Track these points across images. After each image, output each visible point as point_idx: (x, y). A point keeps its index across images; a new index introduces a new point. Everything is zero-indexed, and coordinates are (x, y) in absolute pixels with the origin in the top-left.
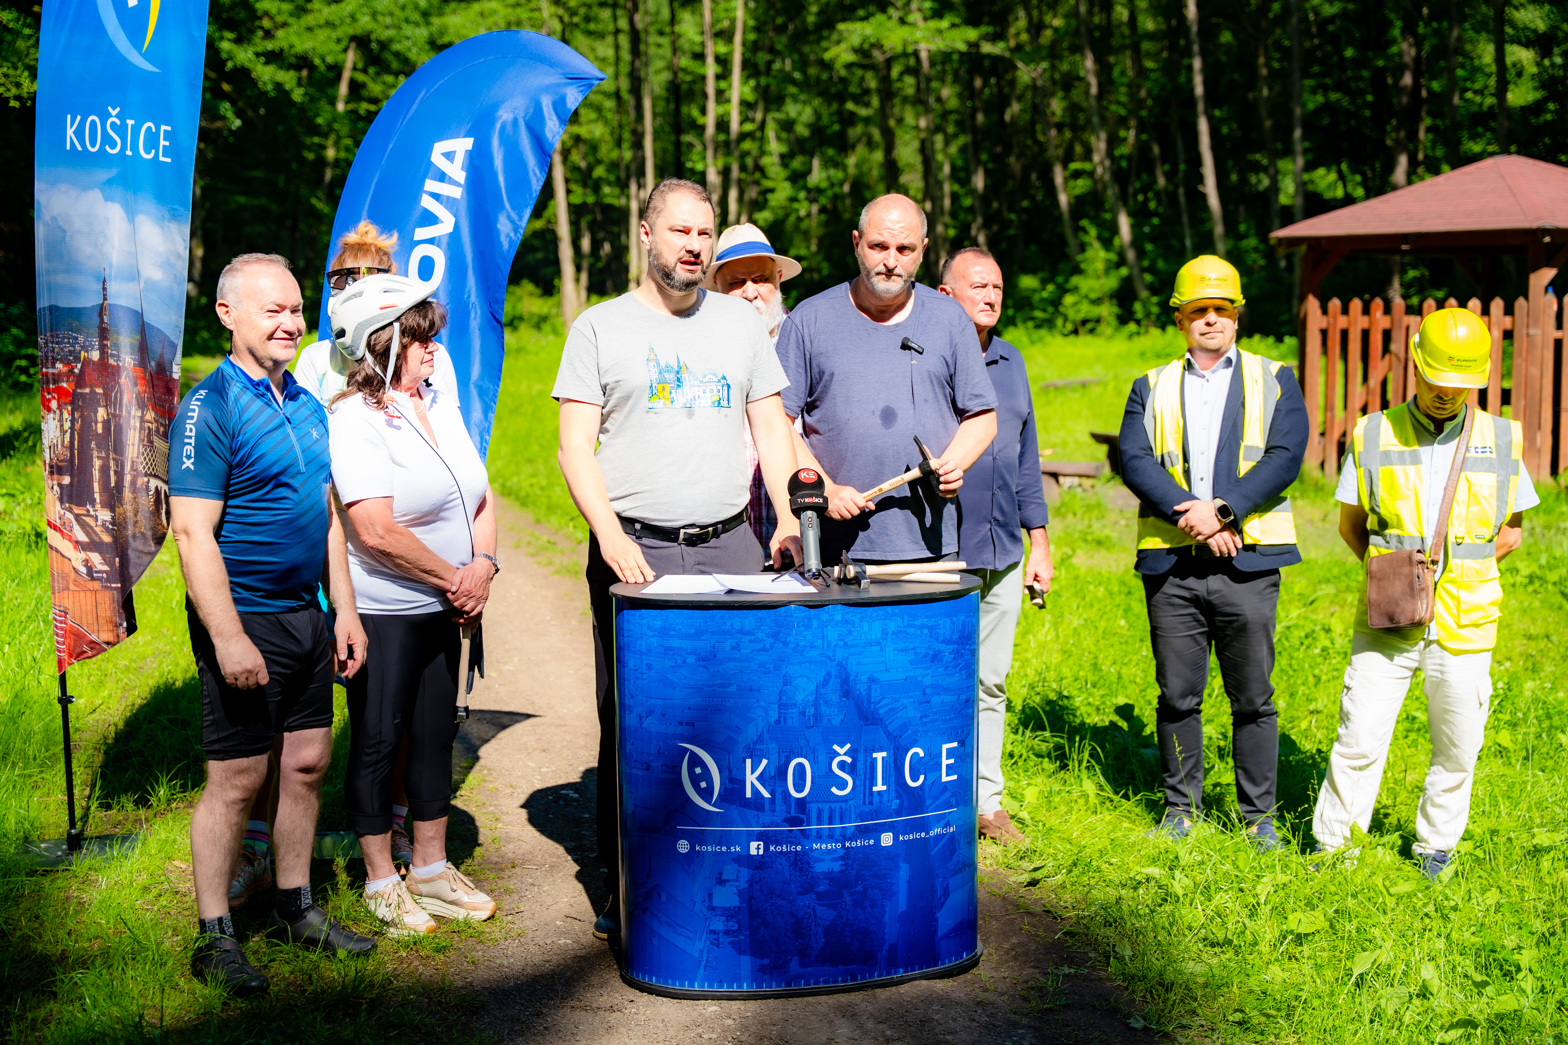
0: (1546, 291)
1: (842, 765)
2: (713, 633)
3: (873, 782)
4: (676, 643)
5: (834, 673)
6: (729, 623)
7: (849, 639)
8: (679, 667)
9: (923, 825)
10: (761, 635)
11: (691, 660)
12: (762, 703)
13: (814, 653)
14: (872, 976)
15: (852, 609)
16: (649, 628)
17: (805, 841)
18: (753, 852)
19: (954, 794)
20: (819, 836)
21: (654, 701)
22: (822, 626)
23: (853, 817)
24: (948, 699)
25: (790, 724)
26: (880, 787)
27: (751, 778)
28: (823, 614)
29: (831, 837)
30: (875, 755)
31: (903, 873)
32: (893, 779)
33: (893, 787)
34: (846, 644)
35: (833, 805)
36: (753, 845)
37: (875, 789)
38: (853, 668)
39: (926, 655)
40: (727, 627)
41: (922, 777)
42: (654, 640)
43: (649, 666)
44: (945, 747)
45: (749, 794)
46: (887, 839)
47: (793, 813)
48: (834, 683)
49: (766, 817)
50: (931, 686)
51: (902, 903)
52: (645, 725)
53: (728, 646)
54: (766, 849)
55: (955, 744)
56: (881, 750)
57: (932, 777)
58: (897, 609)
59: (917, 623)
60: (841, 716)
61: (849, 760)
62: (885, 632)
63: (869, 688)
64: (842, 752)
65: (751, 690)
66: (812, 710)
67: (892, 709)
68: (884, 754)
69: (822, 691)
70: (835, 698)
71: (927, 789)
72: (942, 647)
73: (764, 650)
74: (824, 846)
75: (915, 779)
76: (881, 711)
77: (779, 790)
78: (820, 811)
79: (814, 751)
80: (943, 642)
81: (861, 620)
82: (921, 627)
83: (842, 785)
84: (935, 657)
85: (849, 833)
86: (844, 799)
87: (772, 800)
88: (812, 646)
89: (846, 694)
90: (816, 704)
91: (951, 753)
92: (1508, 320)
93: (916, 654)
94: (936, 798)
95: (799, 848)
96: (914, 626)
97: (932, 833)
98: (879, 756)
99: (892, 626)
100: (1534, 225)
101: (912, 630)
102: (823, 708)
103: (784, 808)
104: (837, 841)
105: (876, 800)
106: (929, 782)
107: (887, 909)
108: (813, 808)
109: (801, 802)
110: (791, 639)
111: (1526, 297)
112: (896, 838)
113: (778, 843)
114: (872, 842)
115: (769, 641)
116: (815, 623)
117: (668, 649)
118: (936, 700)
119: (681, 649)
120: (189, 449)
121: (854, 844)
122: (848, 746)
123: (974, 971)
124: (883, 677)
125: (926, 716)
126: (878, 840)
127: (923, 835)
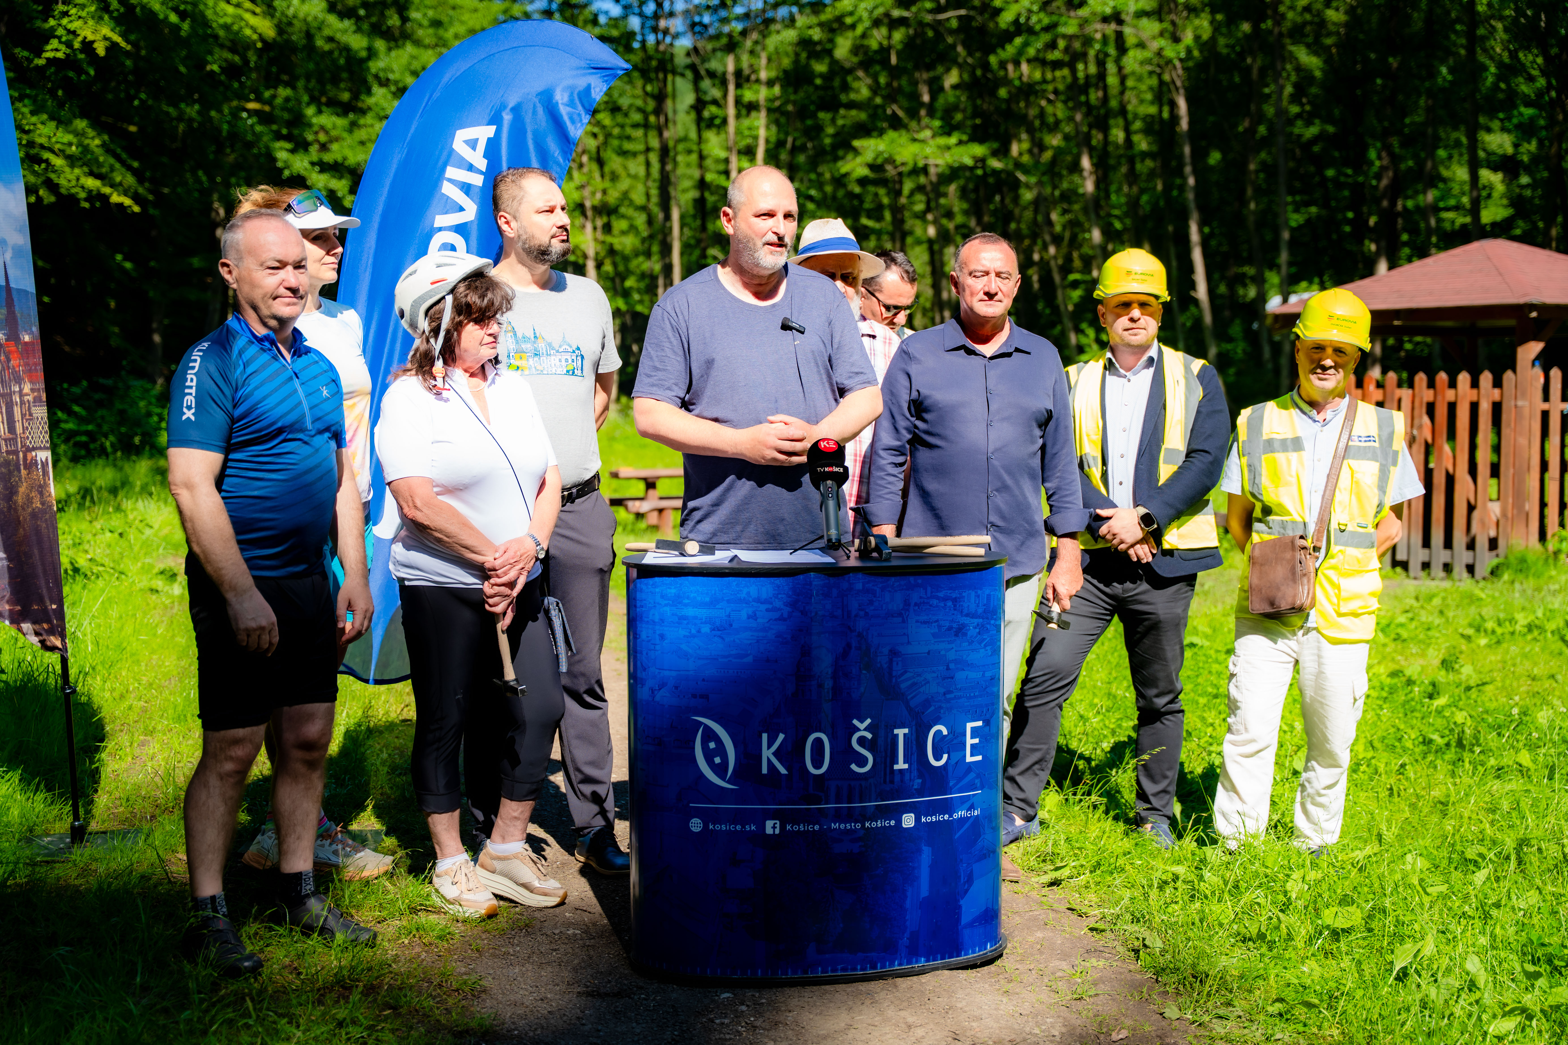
0: (1533, 365)
1: (862, 741)
2: (728, 601)
4: (690, 612)
5: (854, 644)
6: (745, 590)
7: (870, 610)
9: (946, 807)
10: (778, 604)
11: (706, 629)
12: (780, 675)
13: (833, 624)
14: (892, 964)
15: (873, 578)
16: (662, 597)
17: (823, 820)
18: (769, 830)
19: (978, 776)
20: (838, 816)
21: (667, 673)
22: (842, 595)
23: (873, 795)
24: (973, 675)
25: (806, 697)
28: (844, 582)
29: (850, 816)
30: (896, 731)
31: (926, 857)
32: (915, 757)
33: (915, 766)
34: (866, 614)
35: (852, 783)
36: (769, 824)
38: (874, 639)
39: (950, 628)
40: (743, 595)
41: (945, 756)
42: (667, 609)
43: (662, 637)
44: (970, 726)
47: (811, 791)
48: (855, 654)
49: (780, 794)
50: (955, 661)
51: (924, 887)
52: (657, 698)
53: (744, 614)
54: (783, 827)
55: (979, 723)
58: (918, 579)
59: (941, 594)
60: (862, 689)
62: (907, 603)
63: (891, 662)
64: (862, 727)
65: (768, 661)
66: (831, 683)
67: (914, 684)
69: (842, 663)
70: (855, 670)
71: (950, 769)
72: (966, 620)
73: (782, 619)
74: (842, 826)
75: (938, 758)
76: (903, 686)
78: (838, 789)
79: (832, 726)
80: (968, 615)
81: (883, 589)
82: (945, 599)
84: (960, 631)
85: (869, 813)
86: (864, 777)
87: (789, 777)
88: (832, 616)
89: (867, 666)
90: (835, 677)
91: (975, 732)
92: (1497, 391)
93: (940, 627)
94: (960, 779)
95: (817, 827)
96: (938, 598)
97: (955, 816)
99: (915, 596)
100: (1522, 301)
101: (935, 602)
102: (843, 680)
103: (801, 785)
104: (856, 821)
105: (897, 778)
107: (909, 894)
108: (832, 785)
109: (819, 779)
110: (810, 607)
111: (1514, 371)
112: (918, 820)
113: (795, 822)
115: (786, 610)
116: (835, 592)
117: (683, 618)
118: (960, 676)
119: (695, 618)
120: (190, 400)
121: (874, 824)
122: (868, 721)
123: (998, 963)
124: (904, 650)
125: (950, 692)
126: (899, 822)
127: (946, 817)
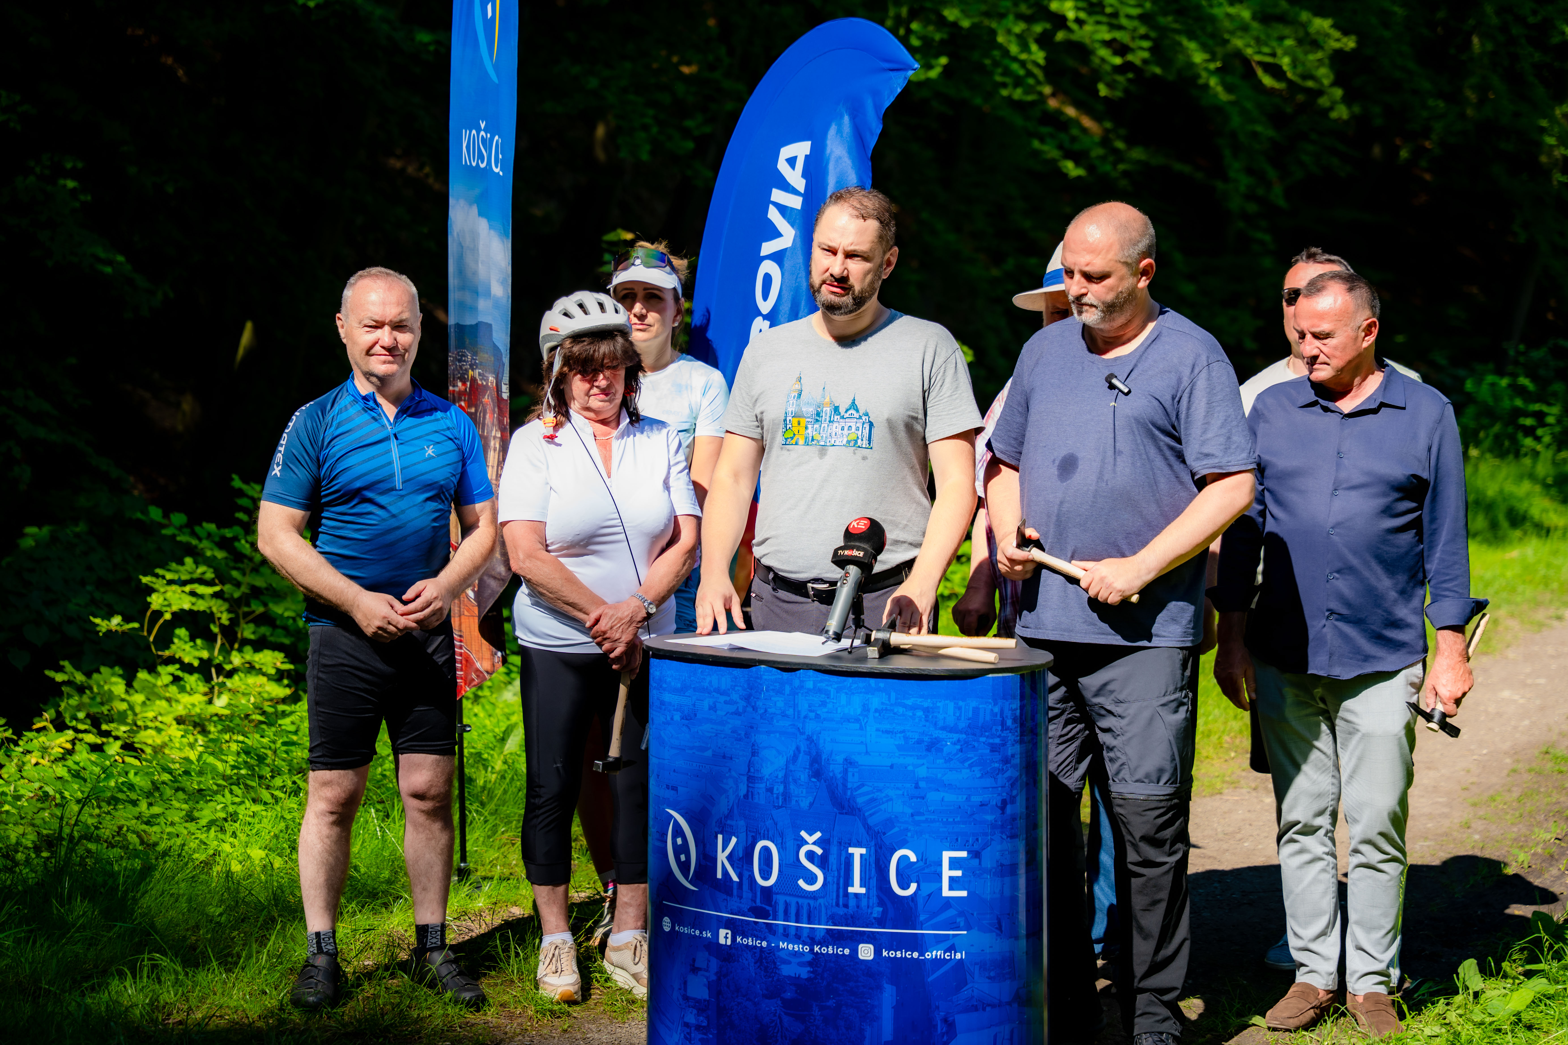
1: (810, 856)
3: (848, 882)
4: (667, 697)
5: (803, 748)
6: (708, 679)
7: (822, 712)
8: (668, 723)
9: (916, 943)
10: (735, 697)
11: (677, 717)
12: (734, 774)
13: (784, 723)
15: (827, 677)
17: (770, 937)
18: (722, 941)
19: (961, 914)
20: (786, 934)
22: (794, 693)
23: (824, 918)
24: (950, 797)
25: (756, 801)
26: (856, 888)
27: (722, 857)
28: (796, 678)
29: (798, 936)
30: (851, 850)
31: (888, 996)
32: (874, 882)
33: (874, 892)
34: (818, 716)
35: (800, 901)
36: (723, 932)
37: (851, 890)
38: (826, 744)
39: (920, 742)
40: (706, 684)
41: (913, 887)
44: (947, 855)
45: (719, 875)
46: (866, 952)
47: (758, 903)
48: (803, 760)
49: (734, 903)
50: (927, 779)
51: (887, 1031)
53: (706, 704)
54: (734, 939)
55: (963, 854)
56: (859, 845)
57: (928, 888)
58: (882, 683)
59: (909, 702)
60: (810, 799)
61: (819, 851)
62: (866, 708)
63: (846, 771)
64: (811, 841)
65: (724, 757)
66: (781, 788)
67: (873, 800)
68: (863, 851)
69: (792, 767)
70: (803, 777)
71: (920, 902)
72: (942, 734)
73: (737, 713)
74: (790, 947)
75: (904, 886)
76: (860, 800)
77: (746, 874)
78: (787, 906)
79: (782, 835)
80: (943, 728)
81: (838, 690)
82: (914, 708)
83: (812, 880)
84: (933, 746)
85: (819, 936)
86: (813, 895)
87: (740, 884)
88: (784, 715)
89: (817, 774)
90: (785, 782)
91: (954, 864)
93: (906, 739)
94: (934, 915)
95: (764, 944)
96: (905, 706)
97: (928, 955)
98: (857, 852)
99: (875, 702)
101: (901, 710)
102: (792, 787)
103: (750, 895)
104: (804, 944)
105: (852, 903)
106: (924, 892)
107: (868, 1034)
108: (781, 900)
109: (767, 891)
110: (760, 704)
112: (878, 952)
113: (745, 935)
114: (847, 951)
115: (742, 703)
116: (787, 689)
117: (662, 703)
118: (933, 797)
119: (670, 703)
120: (280, 457)
121: (824, 950)
122: (818, 835)
124: (862, 760)
125: (920, 814)
126: (855, 951)
127: (916, 955)
